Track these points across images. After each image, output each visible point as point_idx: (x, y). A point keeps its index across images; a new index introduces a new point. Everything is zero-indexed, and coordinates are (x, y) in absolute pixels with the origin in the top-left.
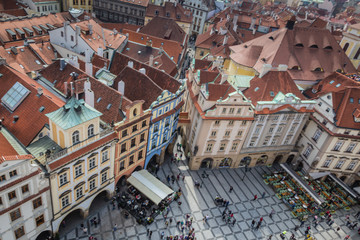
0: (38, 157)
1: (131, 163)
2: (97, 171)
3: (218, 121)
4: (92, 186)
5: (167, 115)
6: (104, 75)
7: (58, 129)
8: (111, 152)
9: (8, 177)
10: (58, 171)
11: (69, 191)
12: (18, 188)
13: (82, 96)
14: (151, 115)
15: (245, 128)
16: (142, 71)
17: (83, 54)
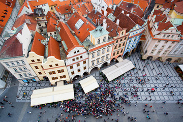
0: (86, 47)
1: (118, 53)
2: (105, 55)
3: (159, 40)
4: (102, 60)
5: (136, 36)
6: (111, 16)
7: (93, 37)
9: (77, 52)
10: (92, 53)
11: (95, 60)
13: (102, 25)
14: (129, 35)
15: (173, 45)
16: (128, 15)
17: (103, 7)
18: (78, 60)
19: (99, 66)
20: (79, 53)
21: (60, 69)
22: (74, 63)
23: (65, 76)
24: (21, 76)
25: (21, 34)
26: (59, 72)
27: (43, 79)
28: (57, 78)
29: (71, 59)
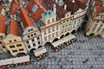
2: (55, 32)
3: (98, 21)
4: (53, 36)
5: (80, 17)
6: (61, 2)
7: (44, 19)
10: (43, 31)
18: (32, 37)
20: (32, 31)
21: (18, 44)
22: (30, 39)
23: (23, 50)
26: (18, 46)
28: (16, 51)
29: (27, 36)
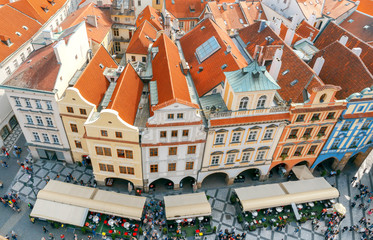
0: (205, 110)
1: (297, 153)
2: (256, 145)
4: (245, 159)
5: (370, 116)
6: (305, 46)
7: (231, 90)
8: (278, 132)
9: (175, 116)
10: (217, 129)
11: (221, 153)
12: (180, 130)
14: (346, 108)
16: (357, 51)
17: (290, 19)
18: (174, 139)
19: (233, 174)
20: (180, 121)
21: (124, 147)
22: (163, 144)
24: (37, 137)
25: (66, 43)
26: (121, 154)
27: (81, 160)
28: (111, 169)
29: (158, 131)
